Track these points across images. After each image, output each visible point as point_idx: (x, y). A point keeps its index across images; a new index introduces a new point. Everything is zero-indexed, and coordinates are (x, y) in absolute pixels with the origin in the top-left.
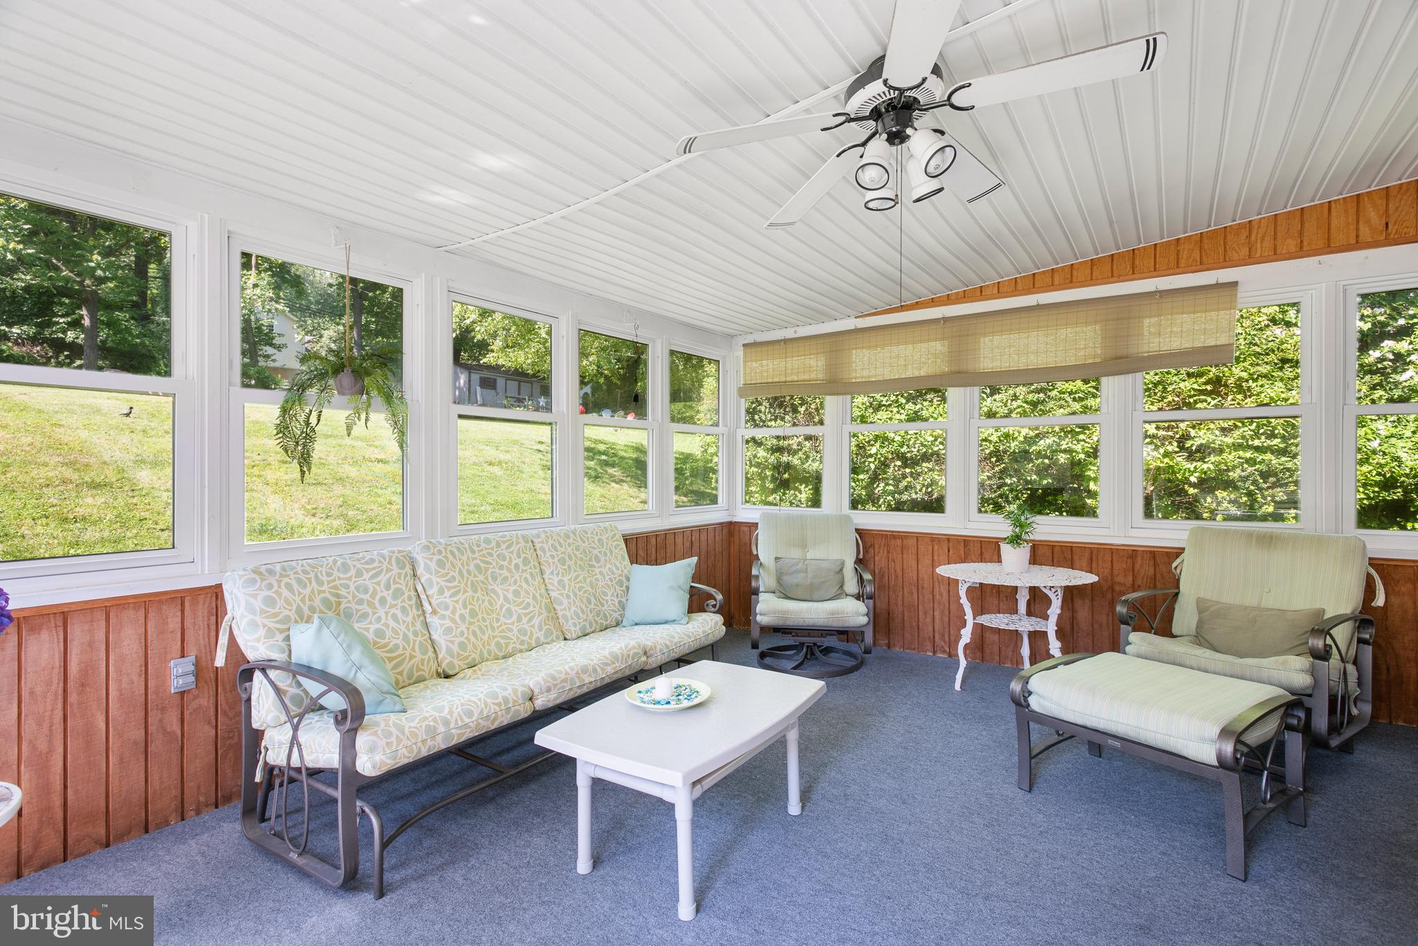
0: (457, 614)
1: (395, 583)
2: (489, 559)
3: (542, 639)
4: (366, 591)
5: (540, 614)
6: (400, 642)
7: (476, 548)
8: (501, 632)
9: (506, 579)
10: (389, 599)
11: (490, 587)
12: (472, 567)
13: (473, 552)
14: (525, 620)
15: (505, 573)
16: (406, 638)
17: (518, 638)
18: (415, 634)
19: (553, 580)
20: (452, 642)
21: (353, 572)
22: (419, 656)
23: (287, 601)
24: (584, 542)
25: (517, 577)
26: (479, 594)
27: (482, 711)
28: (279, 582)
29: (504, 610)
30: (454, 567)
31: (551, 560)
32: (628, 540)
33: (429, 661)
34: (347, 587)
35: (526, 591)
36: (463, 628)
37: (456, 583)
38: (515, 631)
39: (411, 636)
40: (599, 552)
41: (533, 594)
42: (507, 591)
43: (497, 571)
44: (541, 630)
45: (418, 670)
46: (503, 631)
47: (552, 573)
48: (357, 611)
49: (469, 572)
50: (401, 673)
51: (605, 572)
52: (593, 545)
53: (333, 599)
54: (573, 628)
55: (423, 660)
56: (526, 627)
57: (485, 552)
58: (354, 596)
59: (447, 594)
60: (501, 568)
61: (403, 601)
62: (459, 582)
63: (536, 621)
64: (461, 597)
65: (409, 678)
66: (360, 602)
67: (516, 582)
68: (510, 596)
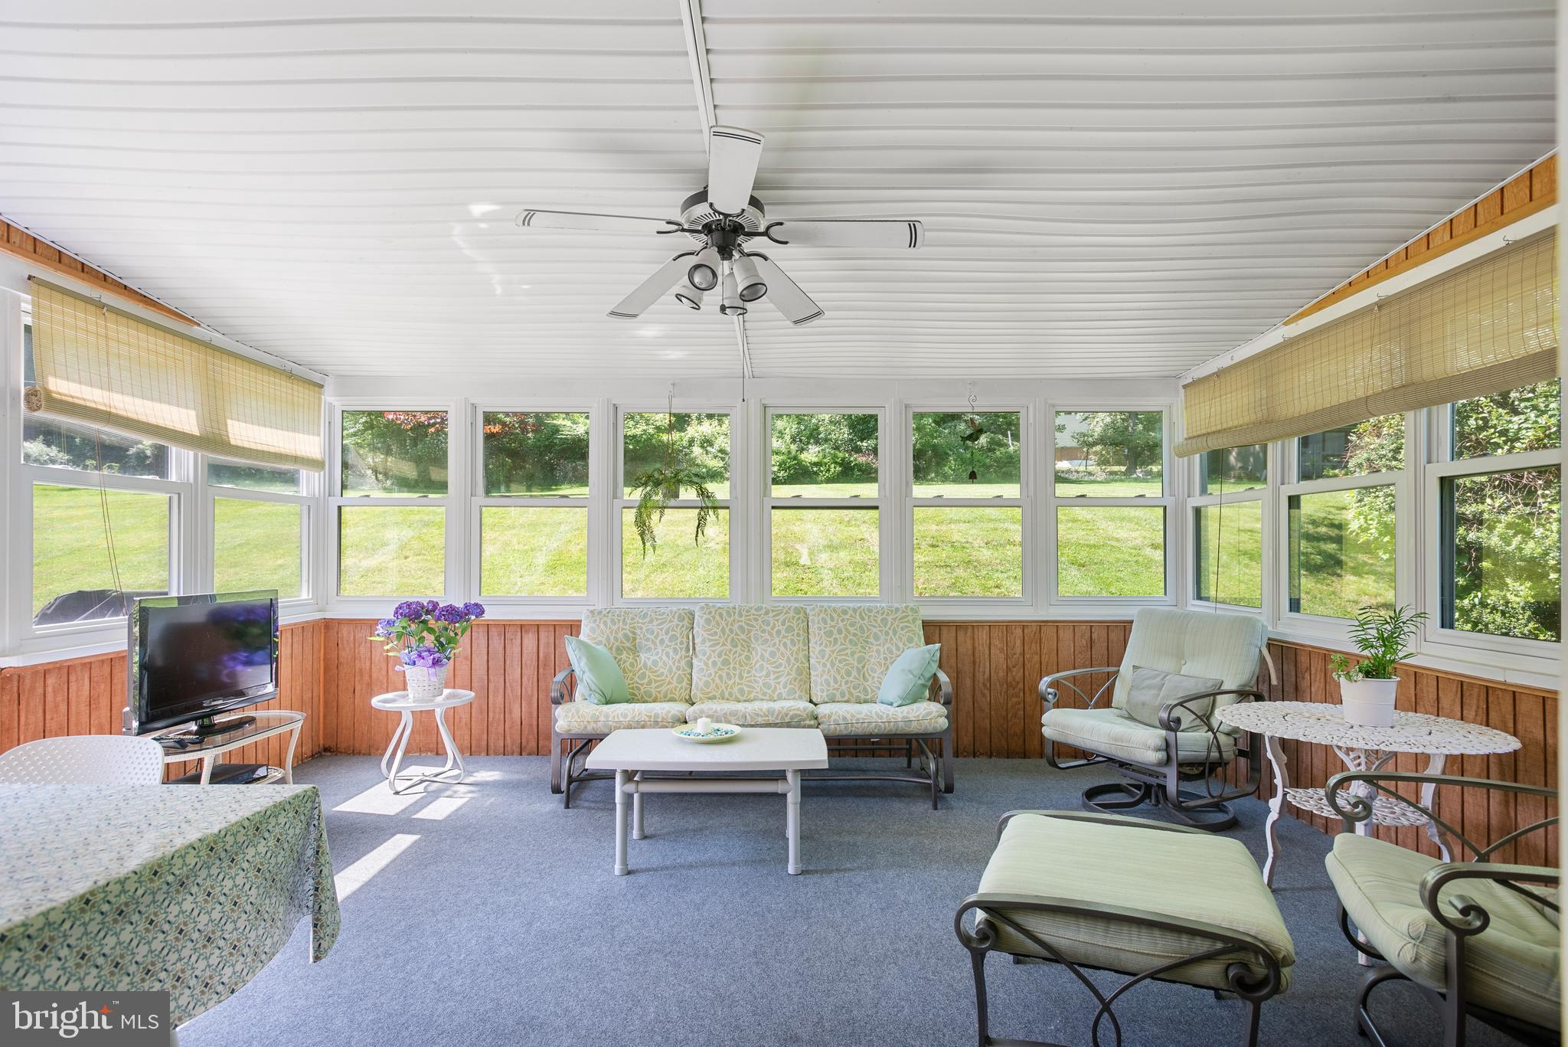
0: (711, 661)
1: (673, 630)
2: (754, 623)
3: (784, 695)
4: (652, 633)
5: (788, 674)
6: (666, 672)
7: (744, 613)
8: (748, 681)
9: (767, 641)
10: (667, 641)
11: (753, 646)
12: (735, 627)
13: (741, 615)
14: (772, 677)
15: (766, 635)
16: (670, 671)
17: (761, 689)
18: (678, 668)
19: (815, 649)
20: (701, 680)
21: (648, 619)
22: (675, 683)
23: (602, 631)
24: (863, 619)
25: (777, 641)
26: (738, 649)
27: (634, 717)
28: (601, 619)
29: (757, 665)
30: (718, 625)
31: (817, 631)
32: (926, 624)
33: (681, 688)
34: (641, 628)
35: (782, 654)
36: (712, 671)
37: (717, 637)
38: (761, 684)
39: (674, 669)
40: (880, 631)
41: (788, 657)
42: (765, 651)
43: (759, 633)
44: (785, 688)
45: (671, 693)
46: (750, 681)
47: (816, 643)
48: (646, 645)
49: (731, 631)
50: (659, 692)
51: (882, 650)
52: (874, 623)
53: (631, 635)
54: (819, 693)
55: (676, 687)
56: (772, 683)
57: (752, 617)
58: (644, 635)
59: (708, 644)
60: (764, 631)
61: (676, 644)
62: (720, 637)
63: (783, 680)
64: (718, 648)
65: (665, 697)
66: (647, 640)
67: (775, 644)
68: (767, 655)
